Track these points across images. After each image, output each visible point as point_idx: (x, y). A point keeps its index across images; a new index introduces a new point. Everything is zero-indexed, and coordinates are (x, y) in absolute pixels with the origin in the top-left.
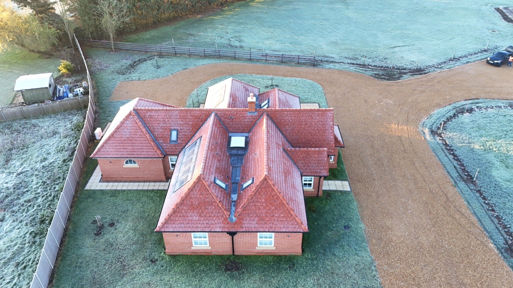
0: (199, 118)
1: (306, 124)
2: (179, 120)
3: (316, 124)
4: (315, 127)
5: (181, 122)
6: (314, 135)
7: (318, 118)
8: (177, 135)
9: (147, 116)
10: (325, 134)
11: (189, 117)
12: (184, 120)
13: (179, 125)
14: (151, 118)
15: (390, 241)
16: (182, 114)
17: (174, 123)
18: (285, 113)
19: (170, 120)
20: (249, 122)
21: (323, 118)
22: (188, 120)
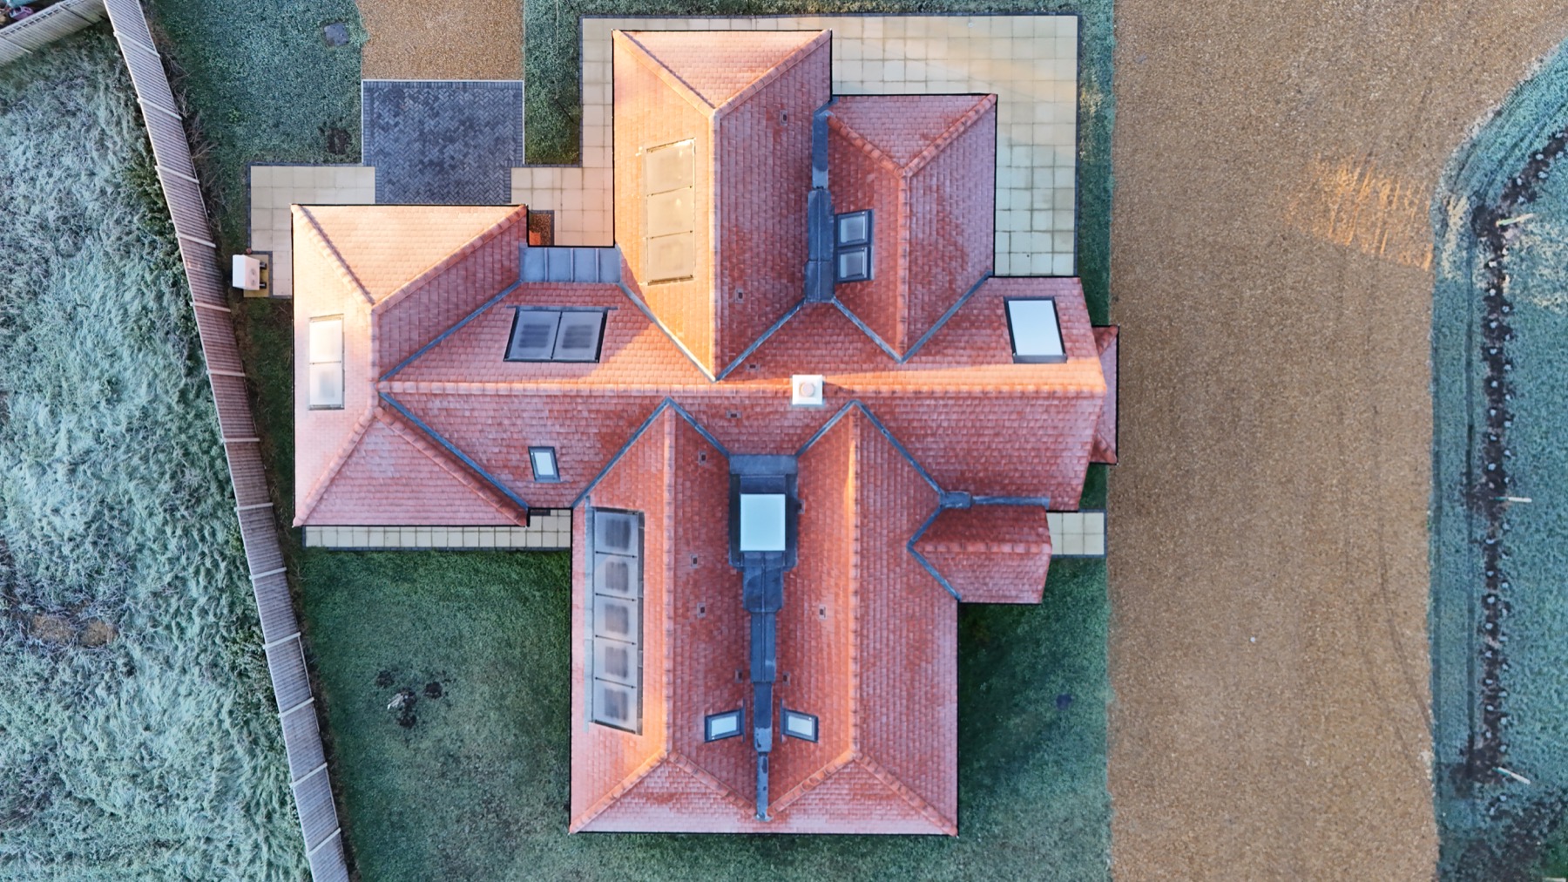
0: (622, 418)
1: (997, 435)
2: (549, 423)
3: (1034, 435)
4: (1027, 442)
5: (557, 428)
6: (1021, 463)
7: (1045, 416)
8: (555, 461)
9: (436, 412)
10: (1059, 461)
11: (585, 414)
12: (568, 422)
13: (555, 436)
14: (449, 415)
15: (1168, 747)
16: (556, 407)
17: (534, 430)
18: (928, 402)
19: (519, 422)
20: (796, 427)
21: (1061, 416)
22: (583, 423)
